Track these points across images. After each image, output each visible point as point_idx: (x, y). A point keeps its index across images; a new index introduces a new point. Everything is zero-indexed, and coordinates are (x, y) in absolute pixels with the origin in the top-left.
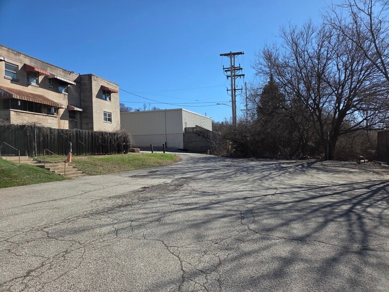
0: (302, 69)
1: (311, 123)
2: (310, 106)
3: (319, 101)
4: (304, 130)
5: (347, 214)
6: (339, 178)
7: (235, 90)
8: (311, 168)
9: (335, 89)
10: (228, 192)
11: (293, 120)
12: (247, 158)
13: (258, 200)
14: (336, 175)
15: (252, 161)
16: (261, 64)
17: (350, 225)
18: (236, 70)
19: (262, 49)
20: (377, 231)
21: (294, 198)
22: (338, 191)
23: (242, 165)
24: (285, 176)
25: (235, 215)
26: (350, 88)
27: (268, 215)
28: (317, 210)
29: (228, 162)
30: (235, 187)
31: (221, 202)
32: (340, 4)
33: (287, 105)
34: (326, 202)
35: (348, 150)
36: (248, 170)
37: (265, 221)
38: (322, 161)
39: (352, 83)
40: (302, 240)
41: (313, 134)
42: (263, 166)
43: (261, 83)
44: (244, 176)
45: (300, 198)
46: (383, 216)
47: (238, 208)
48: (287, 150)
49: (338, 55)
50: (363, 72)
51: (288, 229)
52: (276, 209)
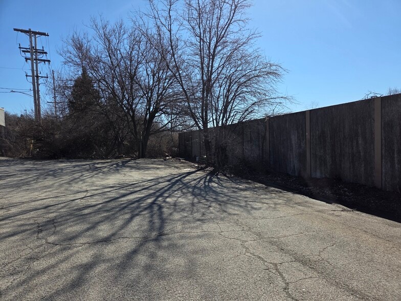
0: (116, 67)
1: (126, 122)
2: (125, 106)
3: (132, 103)
4: (120, 129)
5: (151, 206)
6: (148, 174)
7: (37, 77)
8: (125, 166)
9: (145, 92)
10: (23, 203)
11: (109, 118)
12: (55, 159)
13: (63, 208)
14: (146, 172)
15: (62, 162)
16: (71, 53)
17: (152, 216)
18: (39, 52)
19: (71, 36)
20: (171, 217)
21: (105, 198)
22: (146, 187)
23: (47, 167)
24: (98, 177)
25: (30, 229)
26: (158, 93)
27: (73, 222)
28: (125, 207)
29: (28, 165)
30: (35, 195)
31: (11, 217)
32: (146, 13)
33: (101, 102)
34: (135, 199)
35: (157, 149)
36: (54, 174)
37: (69, 230)
38: (135, 159)
39: (159, 89)
40: (106, 240)
41: (127, 133)
42: (75, 167)
43: (71, 74)
44: (49, 181)
45: (110, 197)
46: (177, 204)
47: (35, 220)
48: (103, 150)
49: (146, 60)
50: (167, 81)
51: (94, 232)
52: (83, 213)
